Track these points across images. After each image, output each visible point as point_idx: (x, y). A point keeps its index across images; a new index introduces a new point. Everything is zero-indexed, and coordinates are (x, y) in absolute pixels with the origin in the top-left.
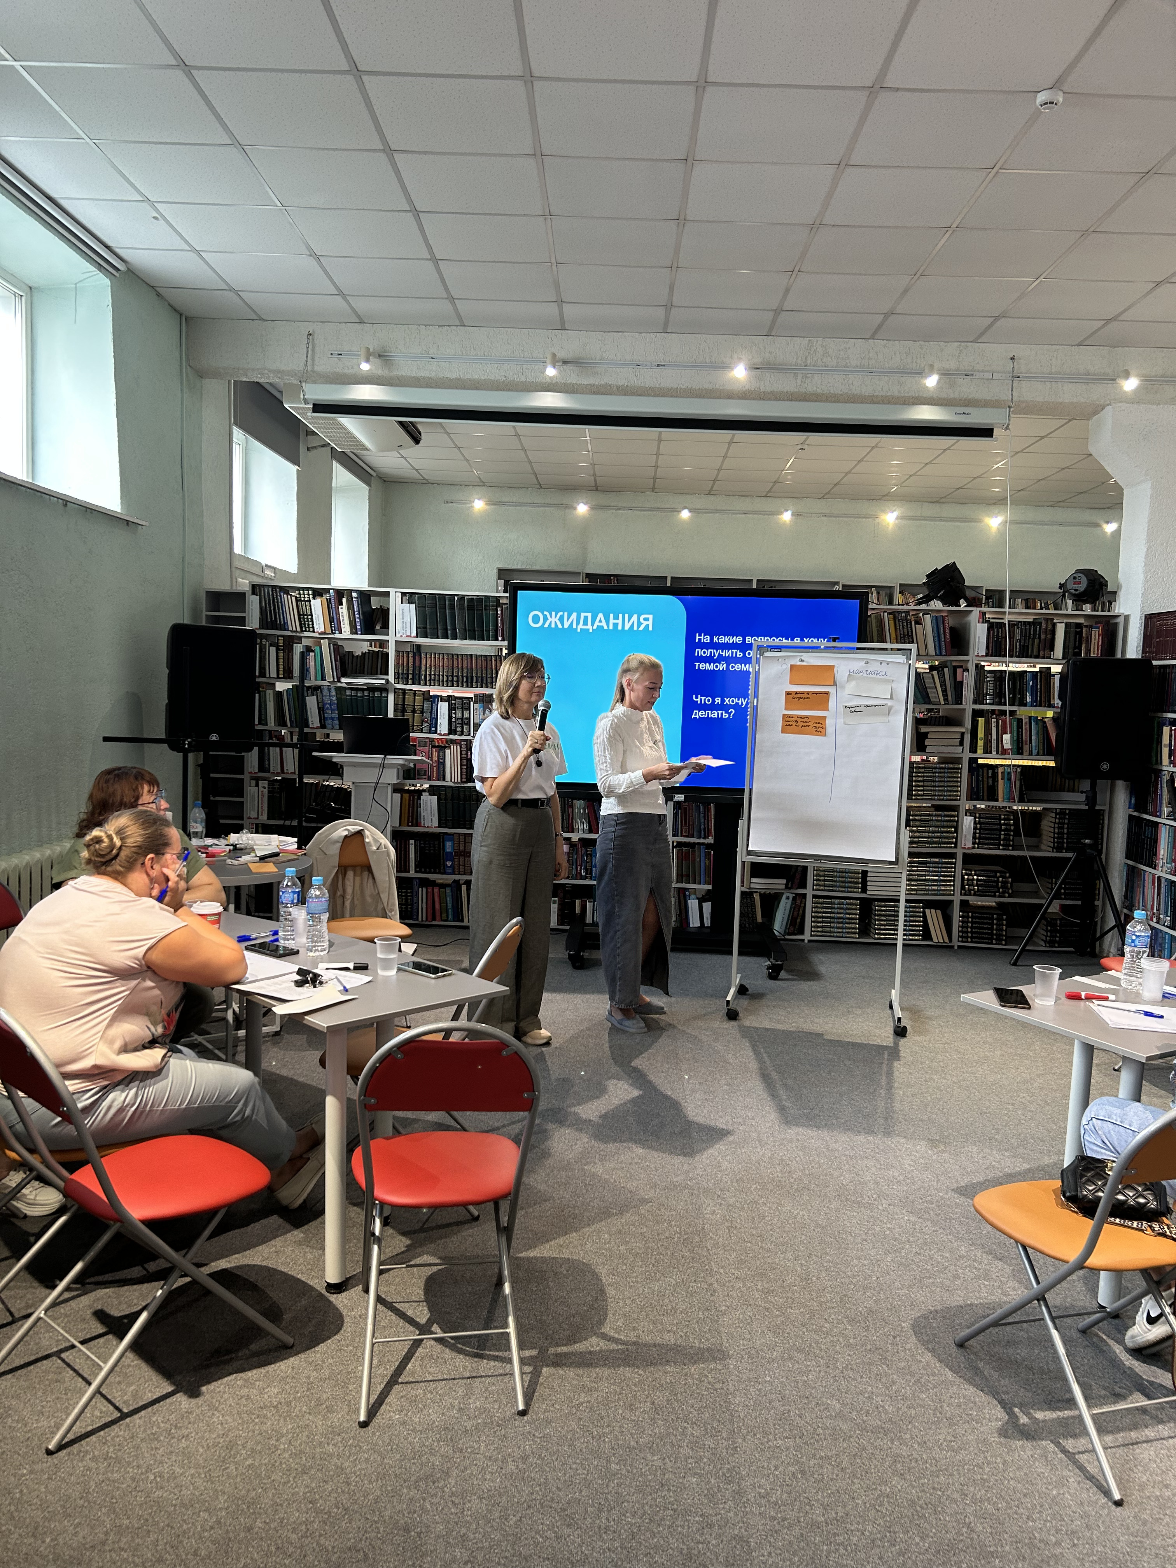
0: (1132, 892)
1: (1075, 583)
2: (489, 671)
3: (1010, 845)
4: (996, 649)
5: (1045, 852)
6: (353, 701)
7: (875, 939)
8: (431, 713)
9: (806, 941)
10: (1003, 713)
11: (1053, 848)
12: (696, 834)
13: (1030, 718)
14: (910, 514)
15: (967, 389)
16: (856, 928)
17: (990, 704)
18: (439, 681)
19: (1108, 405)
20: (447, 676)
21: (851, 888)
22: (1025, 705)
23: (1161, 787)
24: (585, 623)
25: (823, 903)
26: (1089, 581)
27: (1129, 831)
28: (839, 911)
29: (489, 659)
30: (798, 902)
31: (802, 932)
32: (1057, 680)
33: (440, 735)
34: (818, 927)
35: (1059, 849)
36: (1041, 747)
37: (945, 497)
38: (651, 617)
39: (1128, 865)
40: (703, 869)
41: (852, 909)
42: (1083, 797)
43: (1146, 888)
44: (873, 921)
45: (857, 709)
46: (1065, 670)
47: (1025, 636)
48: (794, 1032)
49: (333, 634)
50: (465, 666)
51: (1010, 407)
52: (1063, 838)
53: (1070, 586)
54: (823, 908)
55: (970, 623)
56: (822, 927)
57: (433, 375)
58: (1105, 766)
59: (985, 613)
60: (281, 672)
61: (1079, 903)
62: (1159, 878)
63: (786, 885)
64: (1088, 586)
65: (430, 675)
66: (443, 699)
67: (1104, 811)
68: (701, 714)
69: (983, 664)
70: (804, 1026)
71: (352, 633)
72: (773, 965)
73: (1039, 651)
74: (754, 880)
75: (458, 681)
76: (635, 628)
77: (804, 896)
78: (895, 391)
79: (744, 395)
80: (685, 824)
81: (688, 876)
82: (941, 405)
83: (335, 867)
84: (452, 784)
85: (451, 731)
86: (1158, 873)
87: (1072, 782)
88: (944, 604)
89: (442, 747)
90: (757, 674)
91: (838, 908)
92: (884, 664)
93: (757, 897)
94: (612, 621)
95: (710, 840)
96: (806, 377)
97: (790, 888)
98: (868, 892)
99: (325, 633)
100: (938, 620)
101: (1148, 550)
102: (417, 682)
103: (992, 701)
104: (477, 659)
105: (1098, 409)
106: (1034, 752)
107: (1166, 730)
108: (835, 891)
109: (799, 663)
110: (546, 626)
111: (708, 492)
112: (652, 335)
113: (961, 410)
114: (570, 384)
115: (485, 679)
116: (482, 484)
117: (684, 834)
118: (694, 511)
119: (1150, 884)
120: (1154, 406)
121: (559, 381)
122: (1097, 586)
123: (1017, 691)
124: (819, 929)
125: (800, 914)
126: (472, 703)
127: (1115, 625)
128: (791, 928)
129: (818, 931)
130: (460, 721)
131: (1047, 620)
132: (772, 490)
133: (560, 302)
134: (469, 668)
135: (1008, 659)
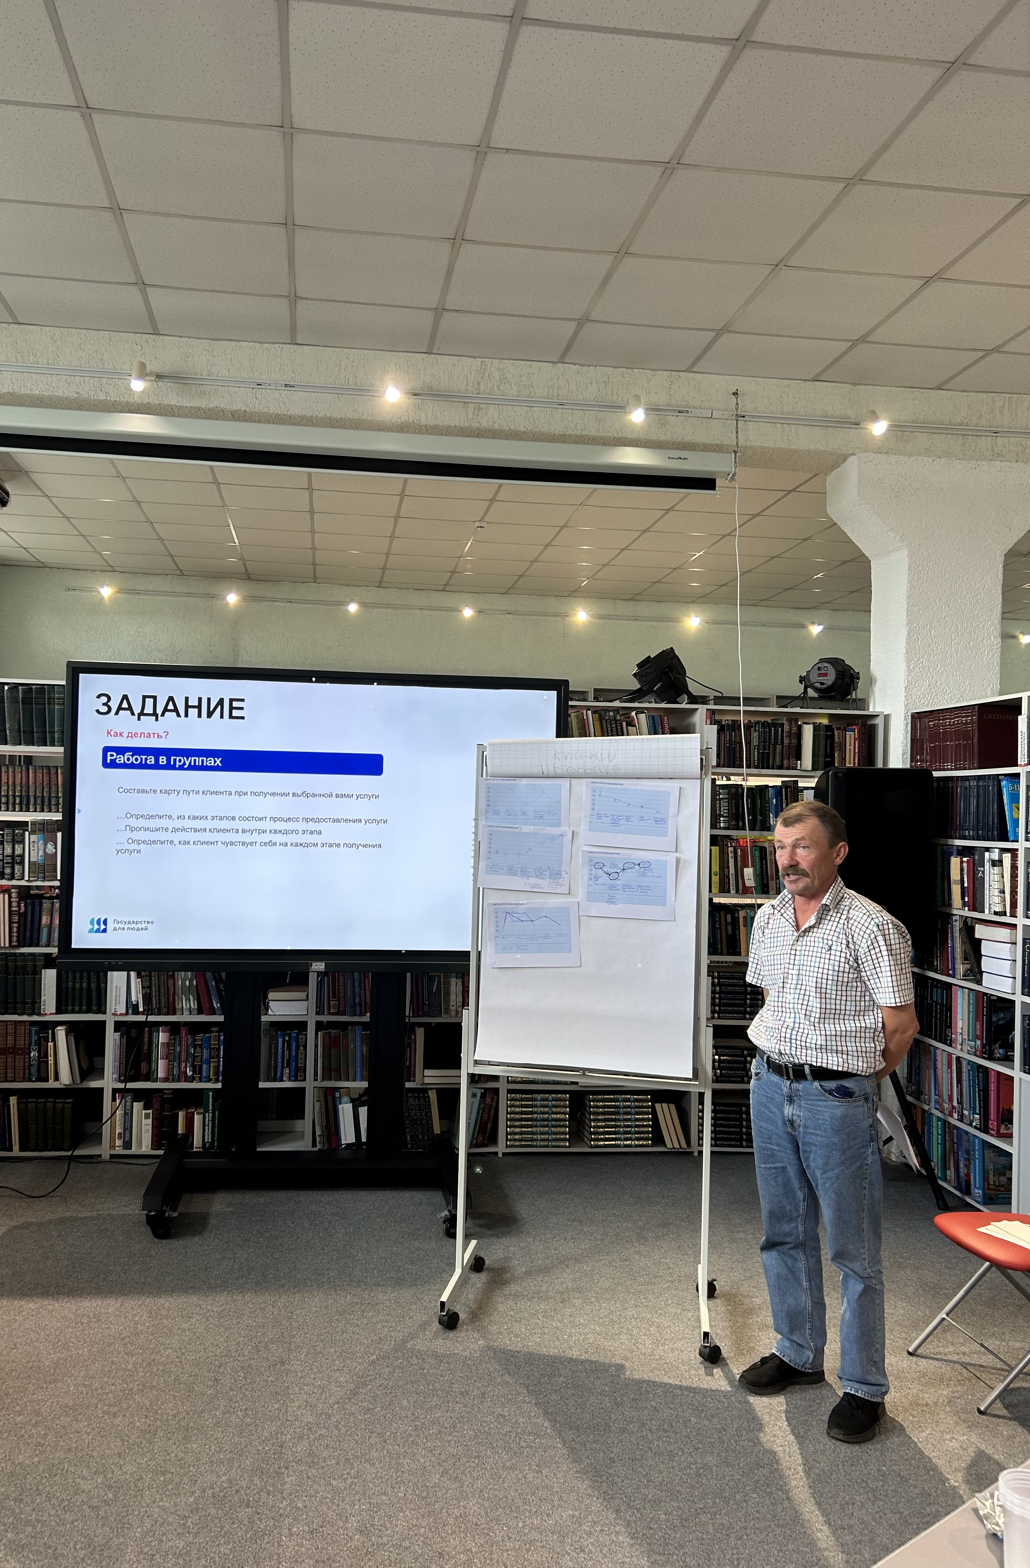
0: (918, 1072)
1: (820, 675)
2: (53, 789)
7: (591, 1147)
9: (500, 1155)
10: (743, 839)
12: (348, 1012)
15: (681, 429)
16: (565, 1133)
17: (725, 828)
19: (852, 455)
23: (952, 937)
25: (521, 1100)
26: (837, 672)
28: (543, 1110)
29: (53, 771)
30: (488, 1100)
31: (494, 1141)
34: (516, 1134)
37: (640, 594)
40: (359, 1060)
41: (559, 1106)
43: (940, 1072)
44: (588, 1121)
46: (820, 784)
47: (765, 741)
51: (735, 453)
53: (814, 678)
54: (522, 1106)
55: (695, 725)
56: (521, 1133)
59: (713, 712)
62: (958, 1059)
64: (837, 678)
69: (714, 777)
73: (783, 760)
74: (428, 1072)
77: (496, 1091)
78: (592, 430)
79: (402, 428)
80: (334, 996)
81: (339, 1070)
82: (651, 447)
86: (956, 1052)
88: (662, 702)
91: (541, 1106)
93: (433, 1095)
95: (367, 1018)
96: (480, 408)
100: (656, 721)
101: (909, 633)
103: (727, 825)
105: (840, 459)
107: (955, 862)
111: (377, 584)
112: (277, 345)
113: (677, 453)
114: (168, 406)
115: (46, 799)
116: (110, 569)
117: (332, 1011)
118: (363, 604)
119: (945, 1067)
120: (907, 458)
121: (151, 401)
122: (847, 680)
123: (758, 811)
124: (517, 1137)
125: (491, 1117)
126: (27, 833)
127: (873, 728)
128: (481, 1138)
129: (516, 1140)
130: (9, 860)
131: (790, 721)
132: (451, 582)
133: (142, 285)
134: (24, 783)
135: (745, 770)
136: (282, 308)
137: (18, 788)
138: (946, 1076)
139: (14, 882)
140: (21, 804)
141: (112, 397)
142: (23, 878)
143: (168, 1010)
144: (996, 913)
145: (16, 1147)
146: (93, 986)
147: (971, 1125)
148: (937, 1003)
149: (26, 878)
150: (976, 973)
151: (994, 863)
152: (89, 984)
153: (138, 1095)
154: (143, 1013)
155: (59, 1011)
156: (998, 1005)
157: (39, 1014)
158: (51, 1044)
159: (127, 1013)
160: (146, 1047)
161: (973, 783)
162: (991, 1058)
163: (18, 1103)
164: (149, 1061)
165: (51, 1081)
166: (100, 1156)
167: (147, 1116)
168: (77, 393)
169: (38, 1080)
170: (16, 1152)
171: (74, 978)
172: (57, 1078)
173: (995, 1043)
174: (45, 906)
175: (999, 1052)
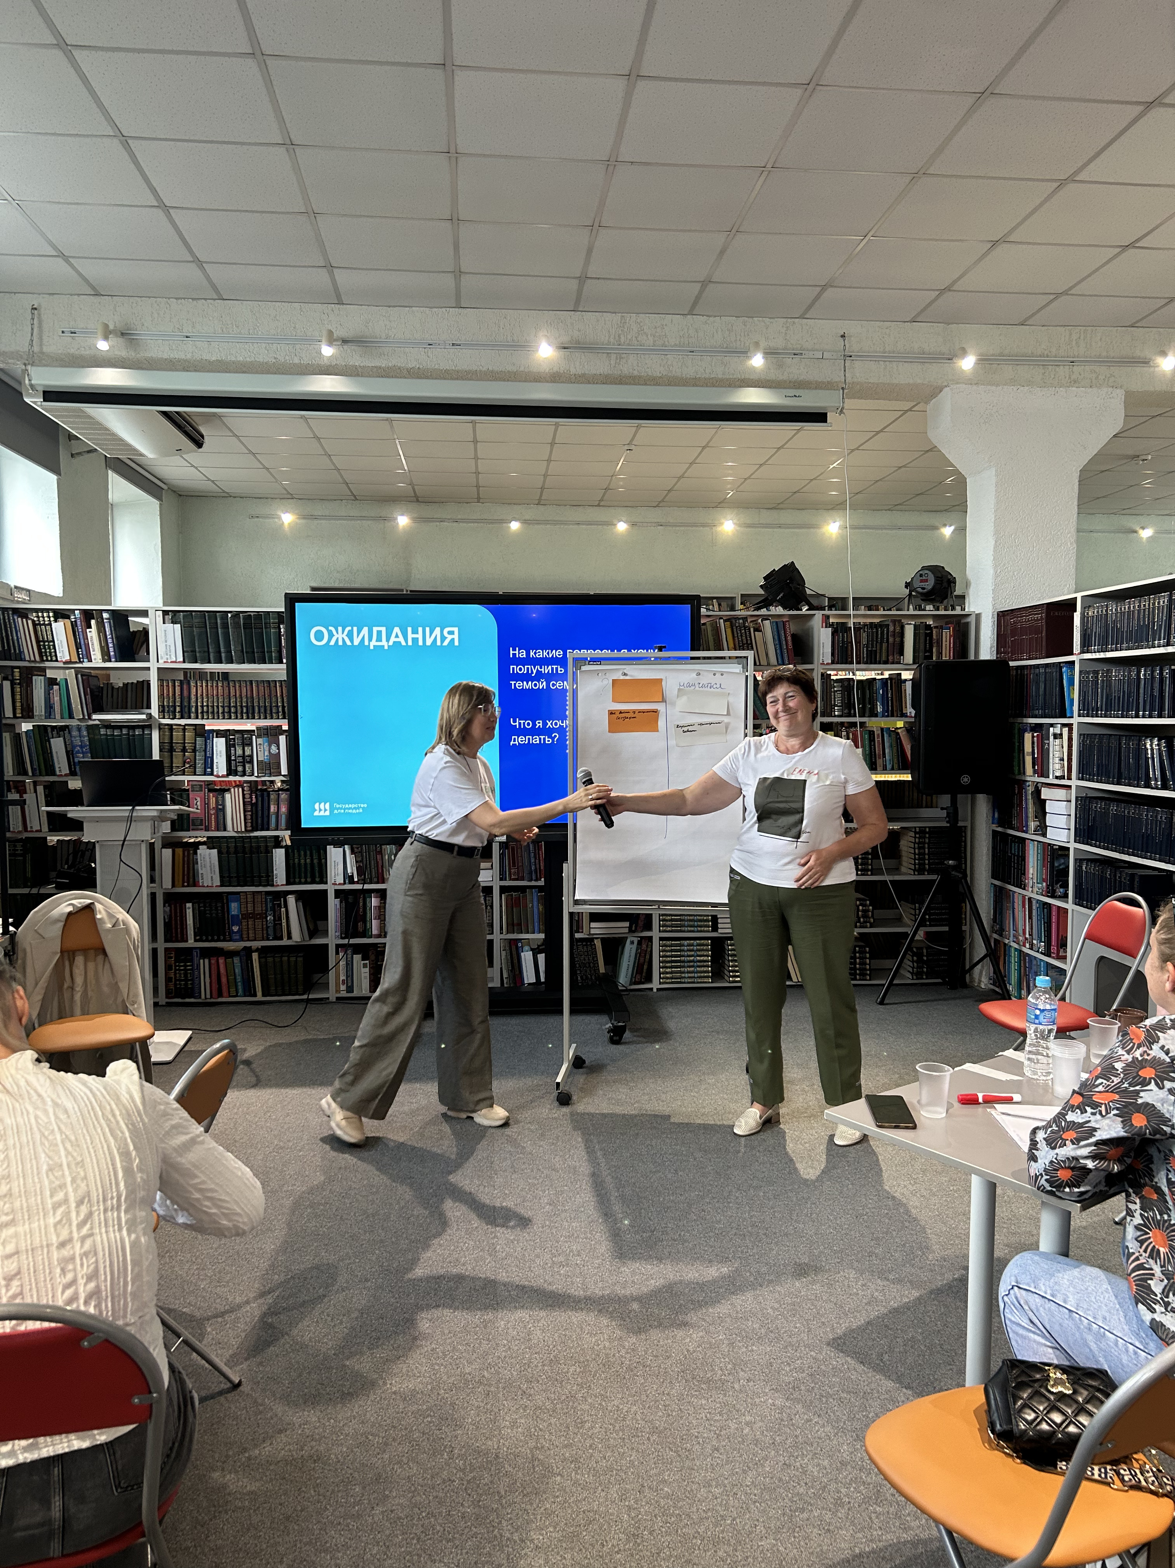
0: (1001, 913)
1: (922, 581)
2: (274, 699)
3: (868, 870)
4: (841, 655)
5: (907, 874)
6: (110, 741)
7: (730, 982)
8: (205, 751)
9: (655, 990)
10: (854, 724)
11: (914, 870)
12: (526, 878)
13: (882, 729)
14: (748, 522)
15: (796, 370)
16: (708, 972)
17: (839, 716)
18: (213, 713)
19: (946, 386)
20: (223, 707)
21: (701, 926)
22: (876, 716)
23: (1026, 799)
24: (379, 639)
25: (671, 946)
26: (936, 578)
27: (994, 848)
28: (689, 953)
29: (272, 685)
30: (644, 946)
31: (649, 979)
32: (908, 687)
33: (218, 776)
34: (667, 973)
35: (921, 871)
36: (895, 761)
37: (782, 503)
38: (456, 630)
39: (995, 885)
40: (536, 917)
41: (703, 950)
42: (944, 814)
43: (1016, 911)
44: (726, 962)
45: (690, 728)
46: (918, 676)
47: (872, 641)
48: (636, 1116)
49: (81, 662)
50: (244, 693)
51: (843, 388)
52: (924, 859)
53: (917, 584)
54: (672, 951)
55: (813, 628)
56: (671, 973)
57: (189, 356)
58: (966, 780)
59: (828, 617)
60: (18, 711)
61: (946, 929)
62: (1030, 899)
63: (630, 928)
64: (936, 583)
65: (202, 706)
66: (219, 733)
67: (965, 827)
68: (521, 740)
69: (829, 672)
70: (648, 1107)
71: (104, 661)
72: (615, 1027)
73: (888, 656)
74: (593, 925)
75: (236, 713)
76: (439, 643)
77: (650, 939)
78: (719, 372)
79: (555, 378)
80: (514, 865)
81: (520, 924)
82: (770, 387)
83: (56, 953)
84: (236, 835)
85: (231, 771)
86: (1028, 893)
87: (929, 798)
88: (785, 608)
89: (220, 790)
90: (575, 692)
91: (688, 950)
92: (718, 675)
93: (598, 944)
94: (410, 636)
95: (542, 883)
96: (621, 358)
97: (634, 932)
98: (720, 931)
99: (70, 662)
100: (779, 626)
101: (996, 542)
102: (186, 715)
103: (840, 713)
104: (258, 687)
105: (935, 391)
106: (889, 766)
107: (1028, 737)
108: (684, 931)
109: (622, 677)
110: (332, 643)
111: (537, 502)
112: (444, 310)
113: (792, 392)
114: (352, 366)
115: (268, 708)
116: (289, 496)
117: (513, 877)
118: (525, 522)
119: (1021, 906)
120: (994, 388)
121: (338, 363)
122: (945, 584)
123: (867, 700)
124: (668, 976)
125: (647, 960)
126: (254, 737)
127: (967, 625)
128: (638, 977)
129: (668, 978)
130: (241, 759)
131: (894, 622)
132: (605, 498)
133: (330, 267)
134: (249, 696)
135: (855, 666)
136: (449, 281)
137: (244, 700)
138: (1021, 914)
139: (246, 778)
140: (247, 713)
141: (305, 361)
142: (253, 775)
143: (378, 878)
144: (1057, 777)
145: (259, 993)
146: (316, 861)
147: (1038, 951)
148: (1014, 855)
149: (256, 774)
150: (1042, 829)
151: (1056, 736)
152: (312, 860)
153: (358, 949)
154: (357, 883)
155: (288, 883)
156: (1060, 853)
157: (273, 885)
158: (283, 910)
159: (345, 883)
160: (361, 910)
161: (1042, 670)
162: (1053, 896)
163: (259, 958)
164: (365, 922)
165: (285, 938)
166: (328, 998)
167: (365, 966)
168: (275, 358)
169: (274, 939)
170: (259, 997)
171: (299, 855)
172: (290, 937)
173: (1057, 884)
174: (272, 797)
175: (1060, 891)
